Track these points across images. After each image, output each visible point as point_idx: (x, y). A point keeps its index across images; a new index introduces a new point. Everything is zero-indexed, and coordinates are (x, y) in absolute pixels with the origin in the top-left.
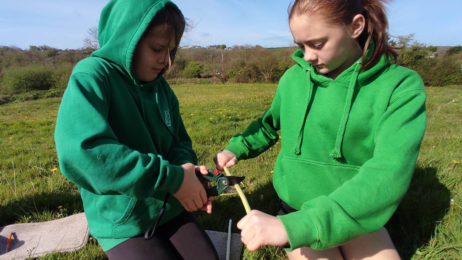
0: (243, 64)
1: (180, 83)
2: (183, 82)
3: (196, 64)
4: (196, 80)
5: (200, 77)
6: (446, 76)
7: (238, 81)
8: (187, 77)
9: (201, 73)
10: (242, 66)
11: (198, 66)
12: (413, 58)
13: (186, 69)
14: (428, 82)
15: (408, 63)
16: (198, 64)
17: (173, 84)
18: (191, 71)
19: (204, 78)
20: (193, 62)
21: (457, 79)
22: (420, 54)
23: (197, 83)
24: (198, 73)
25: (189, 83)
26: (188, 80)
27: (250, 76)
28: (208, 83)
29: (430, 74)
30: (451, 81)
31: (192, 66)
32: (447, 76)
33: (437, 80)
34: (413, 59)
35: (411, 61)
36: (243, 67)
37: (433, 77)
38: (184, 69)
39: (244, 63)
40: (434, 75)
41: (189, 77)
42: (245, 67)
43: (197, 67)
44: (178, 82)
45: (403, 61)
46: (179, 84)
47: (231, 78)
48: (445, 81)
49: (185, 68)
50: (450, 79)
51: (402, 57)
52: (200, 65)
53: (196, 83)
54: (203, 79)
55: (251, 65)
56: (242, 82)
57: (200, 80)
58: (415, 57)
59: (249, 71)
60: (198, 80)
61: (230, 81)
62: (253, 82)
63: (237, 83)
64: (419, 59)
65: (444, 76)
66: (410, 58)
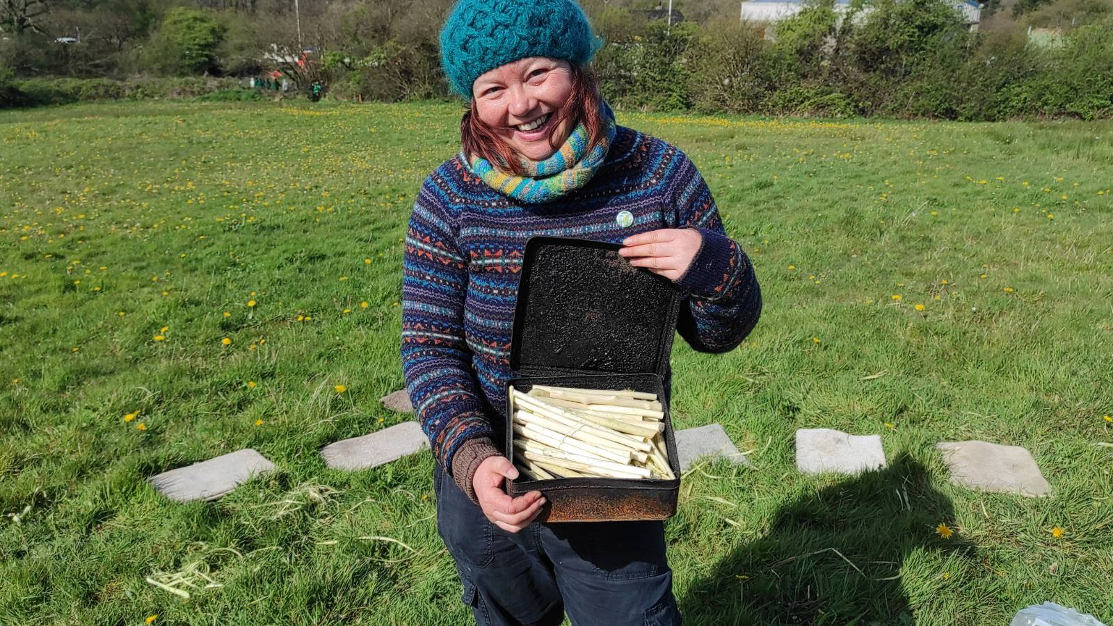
0: (381, 32)
1: (139, 95)
2: (153, 92)
3: (195, 19)
4: (205, 84)
5: (215, 71)
6: (998, 89)
7: (366, 94)
8: (163, 71)
9: (220, 55)
10: (377, 39)
11: (205, 28)
12: (915, 30)
13: (154, 36)
14: (954, 107)
15: (901, 46)
16: (202, 20)
17: (111, 96)
18: (176, 46)
19: (233, 75)
20: (182, 8)
21: (1026, 98)
22: (932, 18)
23: (208, 98)
24: (207, 56)
25: (175, 96)
26: (170, 83)
27: (407, 73)
28: (253, 97)
29: (958, 81)
30: (1011, 104)
31: (179, 26)
32: (1001, 88)
33: (977, 99)
34: (914, 33)
35: (907, 38)
36: (381, 43)
37: (965, 90)
38: (146, 36)
39: (384, 28)
40: (969, 84)
41: (171, 70)
42: (390, 44)
43: (202, 33)
44: (131, 89)
45: (886, 39)
46: (134, 98)
47: (339, 78)
48: (995, 102)
49: (150, 33)
50: (1007, 99)
51: (883, 26)
52: (214, 23)
53: (203, 94)
54: (232, 80)
55: (410, 35)
56: (382, 98)
57: (221, 82)
58: (920, 28)
59: (405, 56)
60: (213, 82)
61: (338, 92)
62: (420, 96)
63: (363, 100)
64: (930, 35)
65: (994, 89)
66: (907, 30)
